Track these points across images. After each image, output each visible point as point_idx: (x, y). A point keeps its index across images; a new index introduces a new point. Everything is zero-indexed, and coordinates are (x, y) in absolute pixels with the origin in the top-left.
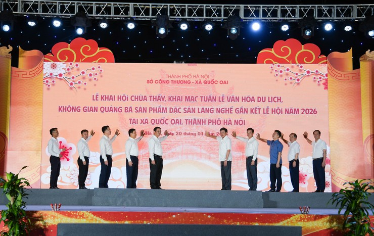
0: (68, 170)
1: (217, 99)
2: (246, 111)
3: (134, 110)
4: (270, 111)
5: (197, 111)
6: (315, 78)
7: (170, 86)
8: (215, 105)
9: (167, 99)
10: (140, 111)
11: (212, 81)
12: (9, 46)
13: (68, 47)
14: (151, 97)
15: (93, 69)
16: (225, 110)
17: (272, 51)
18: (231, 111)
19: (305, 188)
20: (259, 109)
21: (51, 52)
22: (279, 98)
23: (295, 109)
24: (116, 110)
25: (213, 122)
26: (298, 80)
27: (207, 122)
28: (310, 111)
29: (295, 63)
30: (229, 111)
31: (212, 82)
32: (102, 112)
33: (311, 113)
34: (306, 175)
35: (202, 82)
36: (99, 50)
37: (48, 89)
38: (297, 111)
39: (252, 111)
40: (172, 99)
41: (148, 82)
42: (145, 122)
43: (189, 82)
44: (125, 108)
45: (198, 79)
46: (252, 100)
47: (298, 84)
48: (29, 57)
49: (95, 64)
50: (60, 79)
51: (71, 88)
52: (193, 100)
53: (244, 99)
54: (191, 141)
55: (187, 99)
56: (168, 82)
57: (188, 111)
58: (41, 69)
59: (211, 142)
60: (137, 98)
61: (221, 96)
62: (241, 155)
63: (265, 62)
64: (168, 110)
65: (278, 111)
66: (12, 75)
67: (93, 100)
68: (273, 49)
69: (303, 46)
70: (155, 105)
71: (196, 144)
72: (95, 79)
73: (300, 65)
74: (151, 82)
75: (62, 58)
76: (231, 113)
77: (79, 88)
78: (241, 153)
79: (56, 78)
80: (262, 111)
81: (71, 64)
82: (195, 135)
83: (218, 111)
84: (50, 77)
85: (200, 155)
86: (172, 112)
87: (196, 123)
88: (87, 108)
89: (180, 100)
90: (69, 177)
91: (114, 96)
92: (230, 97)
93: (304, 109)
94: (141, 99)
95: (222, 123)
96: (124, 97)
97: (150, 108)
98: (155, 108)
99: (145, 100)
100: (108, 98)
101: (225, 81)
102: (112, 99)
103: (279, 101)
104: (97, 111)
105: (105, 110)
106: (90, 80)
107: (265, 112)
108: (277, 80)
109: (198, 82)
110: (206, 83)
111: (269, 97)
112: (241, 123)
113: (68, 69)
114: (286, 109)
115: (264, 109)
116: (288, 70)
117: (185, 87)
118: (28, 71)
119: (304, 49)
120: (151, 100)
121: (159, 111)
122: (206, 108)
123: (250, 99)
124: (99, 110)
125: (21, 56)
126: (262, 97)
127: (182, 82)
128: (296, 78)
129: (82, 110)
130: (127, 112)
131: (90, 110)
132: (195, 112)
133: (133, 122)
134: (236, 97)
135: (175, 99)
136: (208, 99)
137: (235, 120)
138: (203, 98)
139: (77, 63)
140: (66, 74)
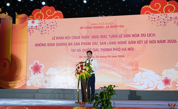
0: (40, 78)
1: (118, 36)
2: (135, 42)
3: (73, 44)
4: (148, 42)
5: (107, 43)
6: (175, 21)
7: (93, 30)
8: (117, 40)
9: (90, 37)
10: (76, 45)
11: (115, 25)
12: (6, 13)
13: (40, 12)
14: (82, 36)
15: (53, 22)
16: (122, 42)
17: (150, 7)
18: (126, 43)
19: (170, 87)
20: (142, 41)
21: (32, 15)
22: (154, 34)
23: (163, 40)
24: (64, 44)
25: (116, 50)
26: (165, 23)
27: (112, 50)
29: (163, 13)
30: (125, 43)
31: (115, 27)
32: (57, 46)
33: (173, 42)
34: (170, 80)
35: (110, 27)
36: (55, 12)
37: (30, 34)
38: (164, 41)
39: (138, 42)
40: (93, 37)
41: (81, 28)
42: (79, 51)
43: (102, 27)
44: (69, 43)
45: (107, 25)
47: (165, 25)
48: (21, 18)
49: (53, 20)
50: (36, 29)
51: (42, 34)
52: (105, 37)
53: (133, 36)
54: (104, 61)
55: (102, 37)
56: (91, 28)
57: (102, 44)
58: (26, 24)
59: (115, 61)
60: (75, 38)
61: (120, 35)
62: (132, 68)
63: (145, 13)
65: (153, 42)
66: (13, 28)
67: (53, 39)
68: (150, 5)
69: (168, 2)
70: (84, 41)
71: (107, 62)
72: (53, 28)
73: (166, 14)
74: (82, 28)
75: (37, 17)
76: (126, 44)
77: (46, 33)
78: (132, 67)
79: (34, 28)
80: (143, 42)
81: (41, 20)
82: (106, 57)
83: (119, 43)
84: (32, 28)
85: (109, 69)
86: (93, 45)
87: (106, 50)
88: (49, 44)
89: (98, 37)
90: (40, 82)
91: (63, 37)
92: (125, 35)
93: (168, 40)
94: (77, 38)
95: (121, 50)
96: (68, 37)
97: (82, 43)
98: (84, 42)
99: (79, 39)
100: (60, 38)
101: (122, 26)
102: (62, 38)
103: (154, 36)
104: (54, 46)
105: (58, 44)
106: (51, 29)
107: (146, 43)
108: (152, 24)
109: (108, 27)
110: (112, 27)
111: (148, 34)
112: (132, 50)
113: (40, 23)
114: (158, 41)
115: (145, 41)
116: (159, 17)
117: (100, 30)
118: (20, 25)
119: (169, 4)
120: (82, 38)
121: (86, 44)
122: (112, 42)
123: (137, 36)
124: (55, 45)
125: (17, 18)
126: (144, 34)
127: (99, 27)
128: (164, 21)
129: (47, 45)
130: (70, 45)
131: (51, 45)
132: (106, 44)
133: (73, 51)
134: (129, 35)
135: (95, 37)
136: (113, 36)
137: (128, 48)
138: (110, 36)
139: (44, 20)
140: (39, 26)
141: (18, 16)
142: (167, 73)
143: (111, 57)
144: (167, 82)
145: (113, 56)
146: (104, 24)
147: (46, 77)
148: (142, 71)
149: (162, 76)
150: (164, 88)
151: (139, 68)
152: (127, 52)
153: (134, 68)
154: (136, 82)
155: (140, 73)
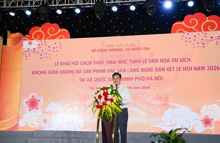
0: (37, 116)
1: (142, 61)
2: (163, 69)
3: (82, 72)
4: (182, 69)
5: (127, 70)
6: (217, 42)
7: (108, 53)
8: (140, 66)
9: (105, 63)
10: (86, 72)
11: (138, 48)
13: (39, 30)
14: (94, 61)
15: (56, 44)
16: (147, 69)
17: (183, 23)
18: (152, 70)
19: (212, 130)
20: (173, 68)
21: (29, 34)
22: (189, 59)
23: (202, 67)
24: (70, 72)
25: (139, 79)
26: (204, 44)
27: (134, 79)
28: (214, 68)
29: (201, 31)
30: (150, 70)
31: (138, 49)
32: (61, 74)
33: (214, 70)
34: (212, 119)
35: (131, 49)
36: (60, 30)
37: (26, 59)
38: (203, 68)
39: (167, 69)
40: (109, 62)
41: (93, 51)
42: (90, 80)
43: (121, 50)
44: (77, 70)
45: (127, 47)
46: (168, 61)
47: (204, 47)
48: (14, 38)
49: (57, 40)
50: (34, 52)
51: (41, 58)
52: (124, 63)
53: (162, 61)
55: (120, 62)
56: (106, 50)
57: (120, 71)
58: (21, 46)
59: (137, 94)
60: (85, 63)
61: (144, 59)
62: (160, 103)
63: (177, 32)
64: (106, 71)
65: (188, 69)
66: (3, 51)
67: (55, 65)
68: (183, 22)
69: (207, 18)
70: (97, 67)
72: (57, 51)
73: (205, 32)
74: (95, 51)
75: (36, 37)
76: (152, 71)
77: (46, 57)
78: (160, 102)
79: (32, 51)
80: (175, 69)
81: (41, 41)
83: (142, 70)
84: (28, 51)
86: (109, 72)
87: (126, 80)
88: (51, 72)
89: (115, 63)
90: (38, 122)
91: (69, 62)
92: (151, 59)
93: (209, 67)
94: (87, 64)
95: (146, 79)
96: (76, 63)
97: (94, 70)
98: (97, 69)
99: (90, 64)
100: (65, 64)
101: (147, 48)
102: (68, 64)
103: (189, 61)
104: (57, 73)
105: (63, 72)
106: (54, 51)
107: (178, 70)
108: (187, 45)
109: (128, 49)
110: (134, 50)
111: (181, 59)
112: (159, 79)
113: (39, 45)
114: (194, 67)
115: (177, 68)
116: (195, 36)
117: (118, 54)
118: (13, 47)
119: (208, 20)
120: (94, 64)
121: (100, 72)
122: (134, 69)
123: (166, 61)
124: (59, 72)
125: (9, 38)
126: (176, 59)
127: (116, 50)
128: (202, 42)
129: (47, 73)
130: (78, 73)
131: (53, 73)
132: (125, 72)
133: (82, 81)
134: (156, 59)
135: (111, 62)
136: (135, 62)
137: (155, 77)
138: (131, 61)
139: (45, 40)
140: (38, 48)
141: (11, 35)
142: (208, 110)
143: (132, 88)
144: (207, 122)
145: (135, 87)
146: (124, 45)
147: (45, 114)
148: (174, 108)
149: (201, 113)
150: (204, 130)
151: (169, 103)
152: (154, 82)
153: (163, 103)
154: (166, 122)
155: (170, 109)
